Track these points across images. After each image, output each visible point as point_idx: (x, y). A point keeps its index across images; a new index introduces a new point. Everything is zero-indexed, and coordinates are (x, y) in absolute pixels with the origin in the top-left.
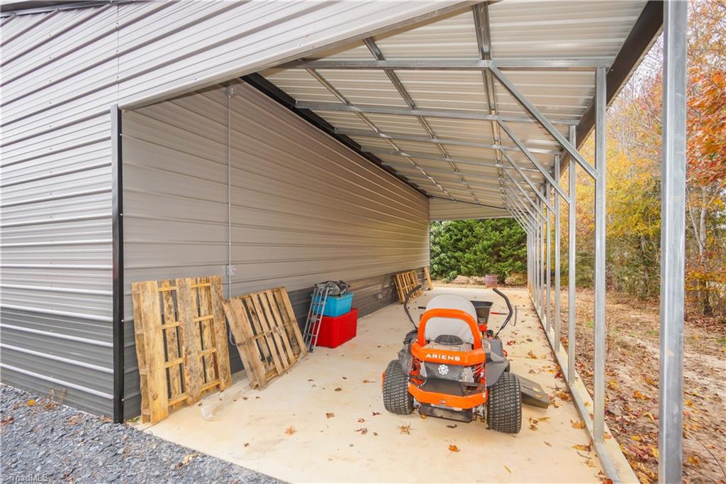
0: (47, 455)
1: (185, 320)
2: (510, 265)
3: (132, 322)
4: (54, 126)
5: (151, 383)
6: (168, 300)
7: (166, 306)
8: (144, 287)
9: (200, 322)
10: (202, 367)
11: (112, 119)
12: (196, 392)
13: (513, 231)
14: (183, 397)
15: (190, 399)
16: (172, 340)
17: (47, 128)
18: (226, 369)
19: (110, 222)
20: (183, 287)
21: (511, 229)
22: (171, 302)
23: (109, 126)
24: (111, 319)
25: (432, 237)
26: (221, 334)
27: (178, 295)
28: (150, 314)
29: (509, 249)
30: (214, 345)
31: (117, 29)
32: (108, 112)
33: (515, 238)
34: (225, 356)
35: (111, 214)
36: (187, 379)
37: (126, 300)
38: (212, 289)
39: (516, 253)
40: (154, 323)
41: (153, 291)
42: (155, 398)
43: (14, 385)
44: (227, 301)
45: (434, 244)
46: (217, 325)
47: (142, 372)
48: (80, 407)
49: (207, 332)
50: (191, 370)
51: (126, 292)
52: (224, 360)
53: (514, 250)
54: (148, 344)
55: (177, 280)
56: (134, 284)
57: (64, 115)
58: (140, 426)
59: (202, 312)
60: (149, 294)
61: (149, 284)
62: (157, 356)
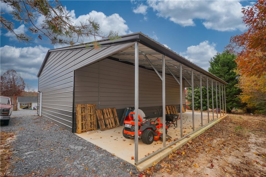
0: (60, 136)
1: (86, 113)
2: (231, 105)
3: (75, 113)
4: (67, 73)
5: (78, 125)
6: (83, 109)
7: (83, 110)
8: (78, 106)
9: (91, 114)
10: (90, 124)
11: (73, 72)
12: (88, 129)
13: (232, 90)
14: (85, 130)
15: (86, 131)
16: (84, 117)
17: (65, 74)
18: (96, 126)
19: (72, 93)
20: (86, 106)
21: (230, 89)
22: (84, 109)
23: (73, 74)
24: (72, 112)
25: (195, 93)
26: (95, 117)
27: (85, 108)
28: (79, 111)
29: (230, 98)
30: (93, 120)
31: (75, 55)
32: (73, 71)
33: (232, 93)
34: (96, 123)
35: (72, 91)
36: (86, 126)
37: (74, 108)
38: (93, 107)
39: (233, 99)
40: (79, 113)
41: (80, 106)
42: (79, 128)
43: (60, 126)
44: (97, 110)
45: (196, 96)
46: (94, 115)
47: (77, 123)
48: (68, 130)
49: (92, 117)
50: (87, 124)
51: (75, 107)
52: (95, 123)
53: (233, 98)
54: (78, 117)
55: (85, 105)
56: (76, 105)
57: (67, 71)
58: (76, 134)
59: (91, 112)
60: (79, 107)
61: (79, 105)
62: (79, 120)
